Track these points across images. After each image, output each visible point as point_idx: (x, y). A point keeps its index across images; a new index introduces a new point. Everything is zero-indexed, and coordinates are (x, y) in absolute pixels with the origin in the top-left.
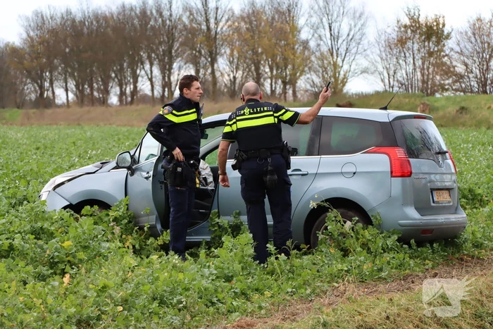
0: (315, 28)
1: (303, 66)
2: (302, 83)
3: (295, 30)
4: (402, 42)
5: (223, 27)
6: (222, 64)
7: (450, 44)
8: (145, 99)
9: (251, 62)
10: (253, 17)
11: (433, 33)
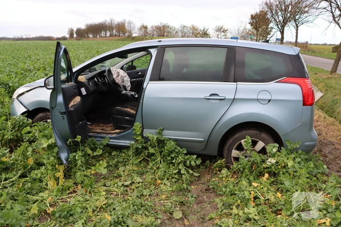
0: (128, 26)
1: (126, 32)
2: (126, 35)
3: (125, 27)
4: (141, 29)
5: (114, 26)
6: (114, 31)
7: (148, 29)
8: (103, 37)
9: (118, 31)
10: (118, 24)
11: (146, 28)
